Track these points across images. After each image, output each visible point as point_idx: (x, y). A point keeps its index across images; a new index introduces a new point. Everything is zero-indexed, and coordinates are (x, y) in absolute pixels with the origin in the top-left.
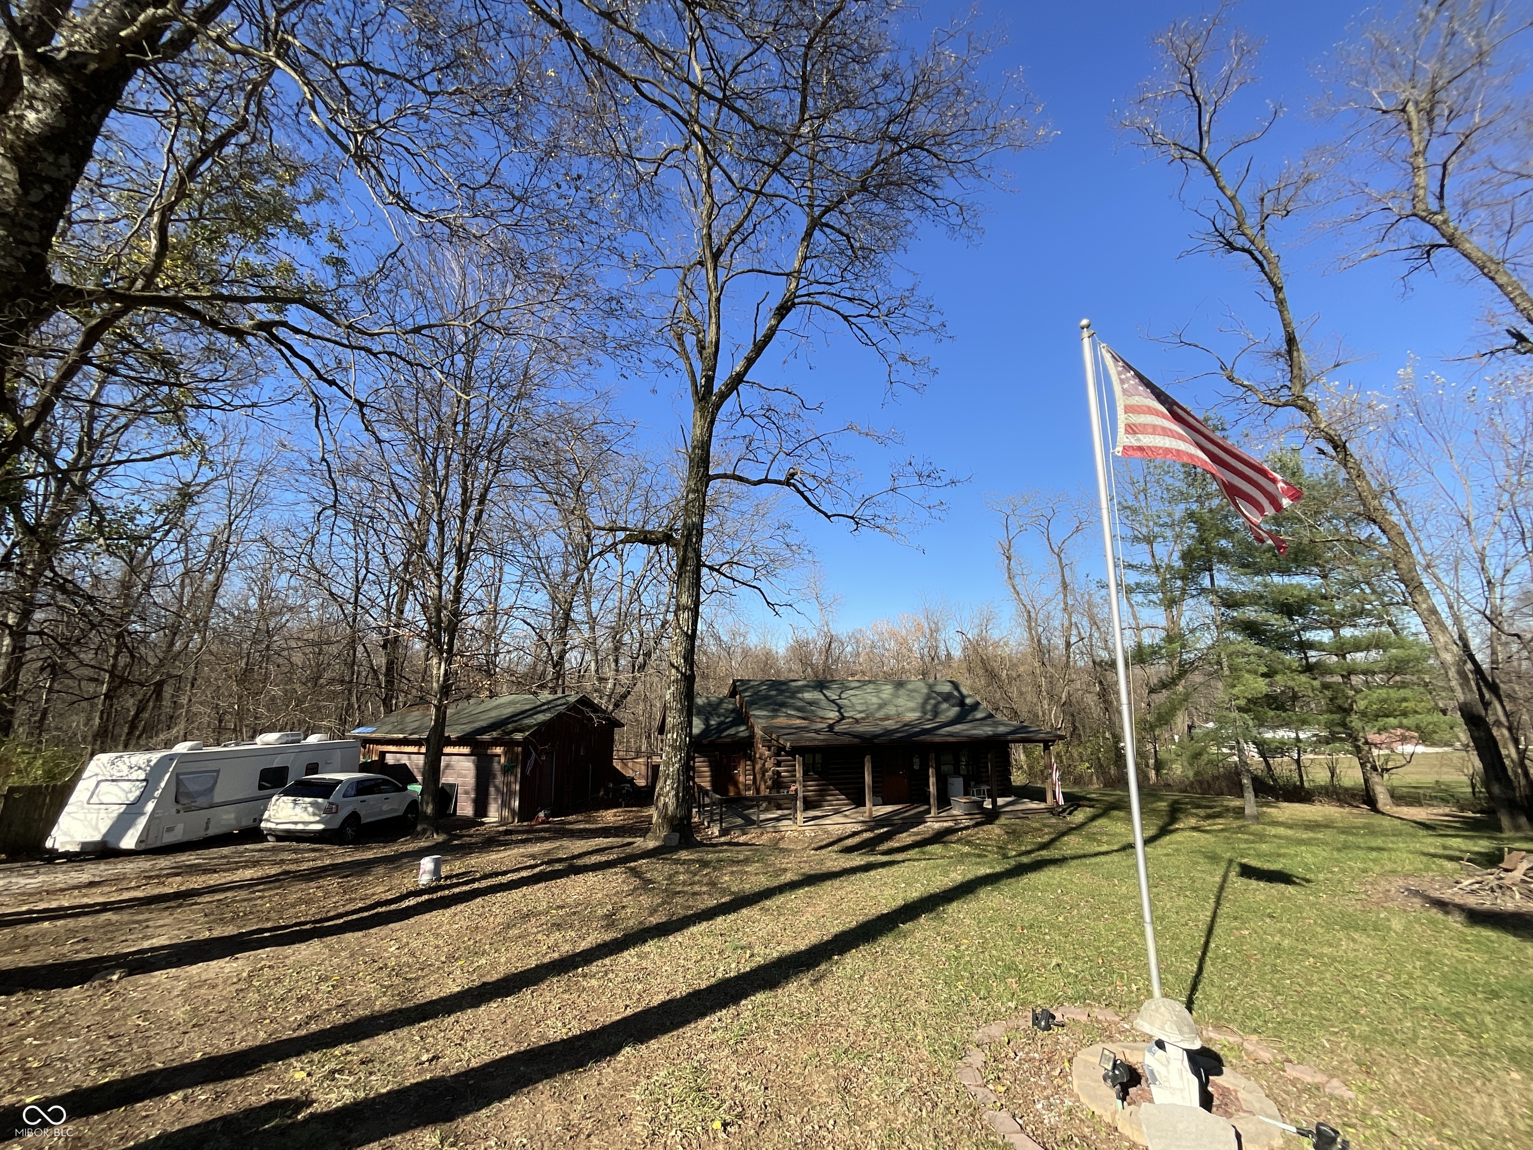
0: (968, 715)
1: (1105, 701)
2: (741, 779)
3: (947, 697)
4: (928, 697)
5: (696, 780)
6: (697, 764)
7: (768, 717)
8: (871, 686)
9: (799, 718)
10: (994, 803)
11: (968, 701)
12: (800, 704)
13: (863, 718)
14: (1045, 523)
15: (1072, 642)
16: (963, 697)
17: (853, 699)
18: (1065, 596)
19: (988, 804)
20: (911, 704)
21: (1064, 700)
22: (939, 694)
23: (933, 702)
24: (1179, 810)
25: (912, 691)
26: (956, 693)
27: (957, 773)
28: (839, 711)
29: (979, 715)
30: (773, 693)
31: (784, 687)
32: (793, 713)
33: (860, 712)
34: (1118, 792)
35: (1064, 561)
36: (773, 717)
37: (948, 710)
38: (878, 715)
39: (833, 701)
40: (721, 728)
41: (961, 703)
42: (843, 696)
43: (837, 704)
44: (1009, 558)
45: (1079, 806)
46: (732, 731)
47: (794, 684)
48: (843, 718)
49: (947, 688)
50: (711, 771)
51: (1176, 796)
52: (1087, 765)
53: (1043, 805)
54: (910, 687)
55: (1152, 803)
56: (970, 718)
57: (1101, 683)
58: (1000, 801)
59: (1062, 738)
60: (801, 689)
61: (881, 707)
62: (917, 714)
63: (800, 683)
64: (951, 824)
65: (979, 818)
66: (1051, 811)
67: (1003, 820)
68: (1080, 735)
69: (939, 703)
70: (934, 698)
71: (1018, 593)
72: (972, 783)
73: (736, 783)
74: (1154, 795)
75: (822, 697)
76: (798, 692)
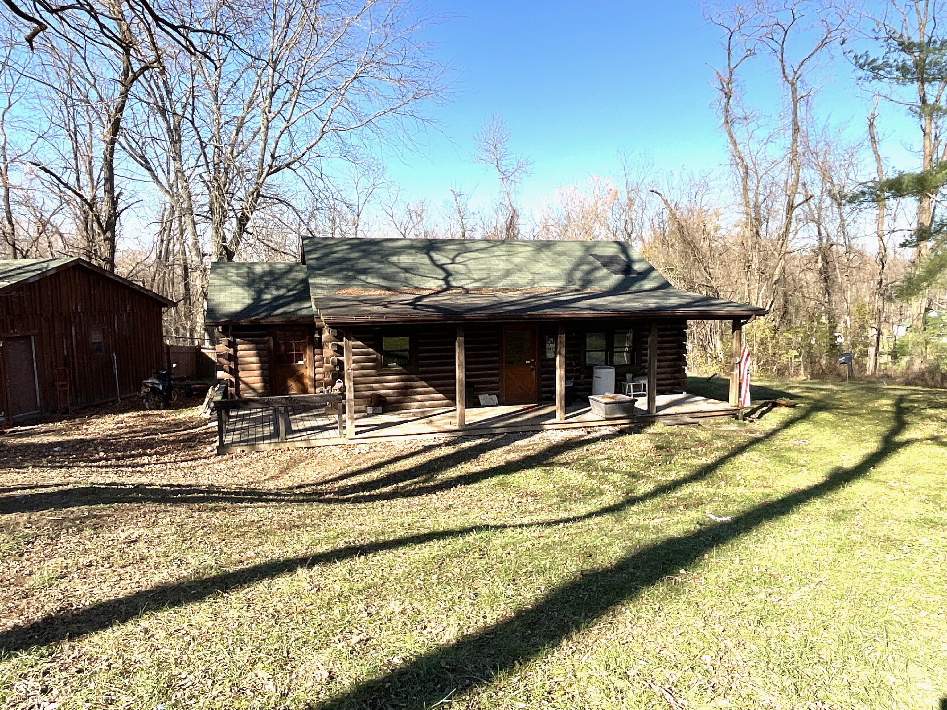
0: (632, 284)
1: (826, 280)
2: (308, 372)
3: (607, 262)
4: (581, 262)
5: (241, 374)
6: (240, 353)
7: (334, 287)
8: (504, 248)
9: (382, 287)
10: (651, 401)
11: (637, 267)
12: (391, 270)
13: (478, 289)
14: (779, 35)
15: (796, 203)
16: (630, 262)
17: (472, 264)
18: (795, 141)
19: (642, 403)
20: (555, 271)
21: (776, 278)
22: (597, 257)
23: (585, 267)
24: (908, 410)
25: (560, 254)
26: (622, 257)
27: (609, 362)
28: (445, 279)
29: (648, 284)
30: (355, 255)
31: (375, 248)
32: (375, 281)
33: (476, 281)
34: (830, 386)
35: (801, 92)
36: (341, 287)
37: (604, 278)
38: (501, 284)
39: (441, 267)
40: (276, 302)
41: (627, 269)
42: (458, 259)
43: (445, 270)
44: (728, 96)
45: (775, 405)
46: (292, 308)
47: (390, 244)
48: (449, 287)
49: (612, 251)
50: (261, 362)
51: (901, 390)
52: (795, 353)
53: (721, 405)
54: (559, 248)
55: (869, 401)
56: (633, 288)
57: (825, 259)
58: (661, 400)
59: (761, 312)
60: (398, 251)
61: (508, 273)
62: (560, 284)
63: (400, 243)
64: (582, 432)
65: (624, 423)
66: (733, 414)
67: (658, 427)
68: (790, 321)
69: (595, 269)
70: (589, 263)
71: (735, 143)
72: (629, 376)
73: (300, 379)
74: (875, 390)
75: (427, 261)
76: (393, 255)
